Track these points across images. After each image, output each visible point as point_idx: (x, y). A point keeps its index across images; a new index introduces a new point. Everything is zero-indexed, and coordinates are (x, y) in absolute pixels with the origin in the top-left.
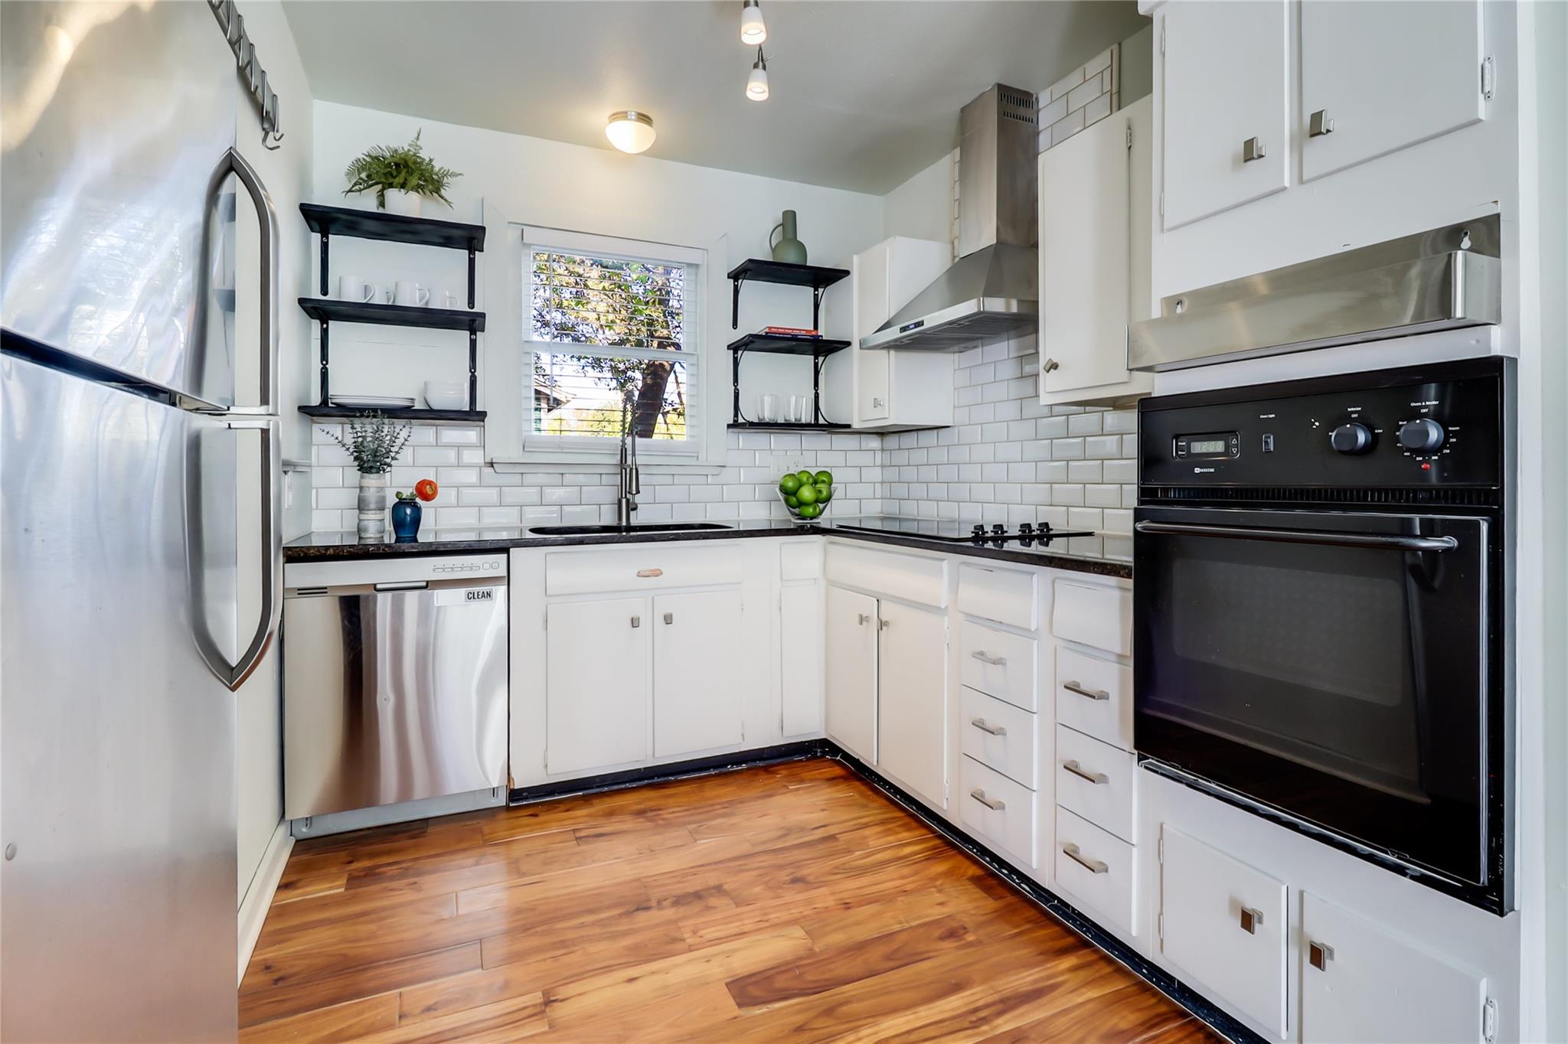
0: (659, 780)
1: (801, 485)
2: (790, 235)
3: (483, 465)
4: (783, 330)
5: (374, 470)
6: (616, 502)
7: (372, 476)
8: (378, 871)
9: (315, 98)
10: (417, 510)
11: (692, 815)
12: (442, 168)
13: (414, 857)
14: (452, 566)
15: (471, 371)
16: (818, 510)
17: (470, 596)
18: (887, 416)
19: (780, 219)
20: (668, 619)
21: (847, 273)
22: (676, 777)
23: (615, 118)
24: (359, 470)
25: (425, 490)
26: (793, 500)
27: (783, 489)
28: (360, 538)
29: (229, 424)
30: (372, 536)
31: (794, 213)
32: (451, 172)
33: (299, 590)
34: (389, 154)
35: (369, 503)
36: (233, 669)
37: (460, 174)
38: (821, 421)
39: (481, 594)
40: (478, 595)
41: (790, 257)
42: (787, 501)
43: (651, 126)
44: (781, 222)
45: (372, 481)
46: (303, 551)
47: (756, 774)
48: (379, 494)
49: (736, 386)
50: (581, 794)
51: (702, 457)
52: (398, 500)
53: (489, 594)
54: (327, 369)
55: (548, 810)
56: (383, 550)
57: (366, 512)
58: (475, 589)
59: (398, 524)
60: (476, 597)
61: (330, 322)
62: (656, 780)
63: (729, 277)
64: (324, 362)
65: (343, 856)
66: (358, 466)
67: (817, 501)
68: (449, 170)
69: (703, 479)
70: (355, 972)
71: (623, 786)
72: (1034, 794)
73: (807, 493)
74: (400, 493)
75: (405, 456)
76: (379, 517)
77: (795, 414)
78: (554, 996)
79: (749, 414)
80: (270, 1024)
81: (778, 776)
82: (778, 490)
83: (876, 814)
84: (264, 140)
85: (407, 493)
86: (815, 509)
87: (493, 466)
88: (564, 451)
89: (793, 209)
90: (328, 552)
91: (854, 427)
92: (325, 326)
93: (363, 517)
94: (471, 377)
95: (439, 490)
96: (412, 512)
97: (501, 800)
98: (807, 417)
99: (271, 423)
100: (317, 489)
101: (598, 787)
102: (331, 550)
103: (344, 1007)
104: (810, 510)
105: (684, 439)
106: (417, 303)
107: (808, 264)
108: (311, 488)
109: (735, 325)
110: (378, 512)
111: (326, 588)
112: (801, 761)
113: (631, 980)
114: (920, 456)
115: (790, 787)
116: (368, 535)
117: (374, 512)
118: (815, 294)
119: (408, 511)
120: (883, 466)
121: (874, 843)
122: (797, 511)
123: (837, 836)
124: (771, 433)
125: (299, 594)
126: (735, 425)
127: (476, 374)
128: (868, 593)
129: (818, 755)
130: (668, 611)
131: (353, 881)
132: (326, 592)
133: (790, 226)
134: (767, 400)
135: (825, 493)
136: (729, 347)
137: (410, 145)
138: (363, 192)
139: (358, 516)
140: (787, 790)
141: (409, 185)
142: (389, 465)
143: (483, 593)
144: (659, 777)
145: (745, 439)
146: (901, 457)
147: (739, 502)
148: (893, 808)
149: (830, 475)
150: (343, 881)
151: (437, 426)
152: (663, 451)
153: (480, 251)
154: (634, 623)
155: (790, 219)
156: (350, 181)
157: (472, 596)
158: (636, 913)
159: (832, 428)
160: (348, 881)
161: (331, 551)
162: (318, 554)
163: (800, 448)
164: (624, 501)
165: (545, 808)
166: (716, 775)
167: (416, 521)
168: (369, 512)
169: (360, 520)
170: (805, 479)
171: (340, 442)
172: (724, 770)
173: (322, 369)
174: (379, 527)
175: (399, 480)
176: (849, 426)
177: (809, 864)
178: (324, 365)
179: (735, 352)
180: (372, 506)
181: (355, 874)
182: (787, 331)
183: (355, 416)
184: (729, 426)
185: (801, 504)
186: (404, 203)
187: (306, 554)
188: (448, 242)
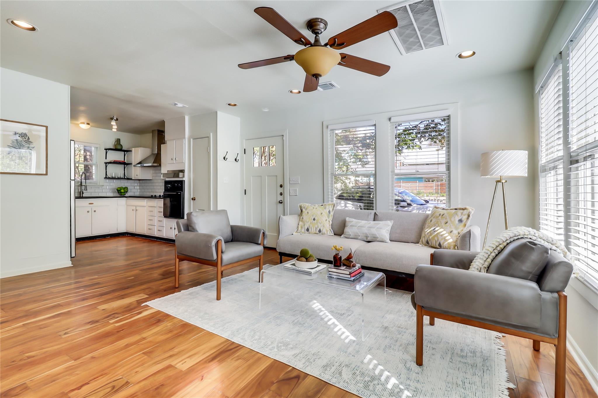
1: (121, 189)
2: (119, 143)
4: (115, 161)
16: (125, 194)
18: (139, 178)
19: (116, 140)
21: (131, 151)
22: (96, 239)
23: (82, 123)
26: (120, 192)
27: (117, 190)
31: (120, 139)
38: (126, 177)
42: (118, 192)
43: (89, 125)
49: (106, 170)
51: (98, 184)
63: (105, 150)
67: (125, 192)
72: (156, 226)
73: (122, 191)
77: (120, 176)
79: (109, 175)
82: (116, 191)
98: (122, 176)
104: (123, 194)
107: (123, 148)
109: (106, 159)
112: (121, 236)
114: (147, 184)
118: (124, 154)
120: (139, 186)
124: (114, 180)
128: (134, 206)
130: (95, 210)
133: (119, 141)
134: (114, 174)
135: (126, 191)
136: (105, 163)
145: (108, 181)
146: (143, 184)
149: (127, 188)
152: (89, 183)
154: (88, 212)
159: (128, 179)
163: (121, 183)
164: (81, 192)
172: (105, 238)
176: (132, 179)
182: (118, 161)
184: (105, 178)
185: (121, 193)
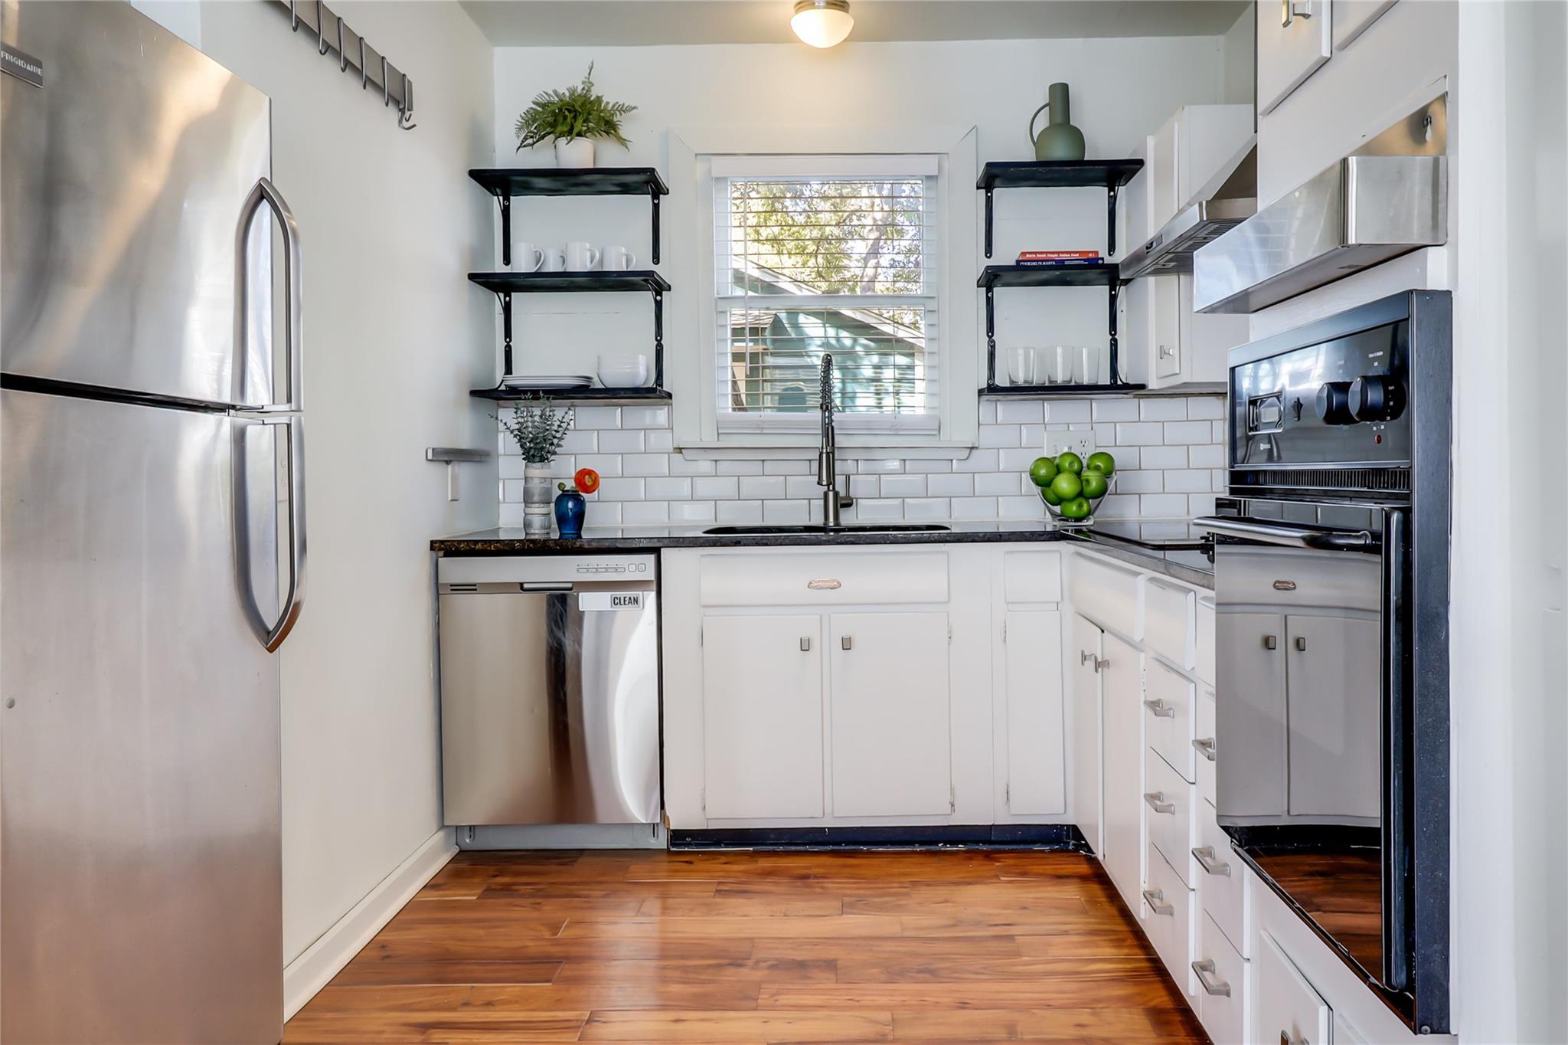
0: (847, 848)
1: (1059, 470)
2: (1060, 120)
3: (672, 451)
4: (1044, 256)
5: (537, 459)
6: (823, 497)
7: (535, 465)
8: (515, 887)
9: (495, 46)
10: (580, 504)
11: (859, 888)
12: (617, 103)
13: (553, 881)
14: (615, 566)
15: (656, 340)
16: (1085, 508)
17: (617, 601)
18: (1178, 372)
19: (1043, 98)
20: (847, 644)
21: (1140, 163)
22: (869, 847)
23: (799, 8)
24: (524, 459)
25: (587, 480)
26: (1050, 492)
27: (1036, 479)
28: (527, 534)
29: (263, 421)
30: (537, 532)
31: (1066, 90)
32: (626, 106)
33: (451, 585)
34: (557, 99)
35: (533, 495)
36: (269, 633)
37: (634, 108)
38: (1119, 380)
39: (627, 599)
40: (625, 601)
41: (1060, 151)
42: (1045, 497)
43: (847, 12)
44: (1047, 101)
45: (537, 471)
46: (454, 545)
47: (971, 859)
48: (542, 485)
49: (990, 337)
50: (751, 849)
51: (944, 436)
52: (561, 492)
53: (636, 601)
54: (510, 347)
55: (707, 860)
56: (528, 546)
57: (530, 505)
58: (621, 594)
59: (562, 519)
60: (622, 602)
61: (513, 294)
62: (843, 847)
63: (978, 188)
64: (508, 340)
65: (492, 869)
66: (523, 454)
67: (1084, 495)
68: (623, 104)
69: (946, 466)
70: (448, 963)
71: (802, 848)
73: (1067, 484)
74: (563, 484)
75: (569, 442)
76: (544, 510)
78: (598, 1017)
80: (363, 987)
81: (997, 864)
82: (1030, 480)
83: (1089, 923)
84: (400, 121)
85: (570, 485)
86: (1080, 506)
87: (681, 453)
88: (764, 432)
89: (1065, 82)
90: (477, 547)
91: (1150, 388)
92: (508, 299)
93: (529, 510)
94: (657, 346)
95: (601, 480)
96: (575, 505)
97: (661, 842)
99: (293, 418)
100: (504, 480)
101: (771, 844)
102: (480, 544)
103: (424, 987)
104: (1076, 508)
105: (921, 412)
106: (588, 267)
107: (1086, 158)
108: (499, 479)
109: (989, 252)
110: (542, 505)
111: (475, 585)
112: (1043, 851)
113: (677, 1021)
115: (1002, 879)
116: (532, 531)
117: (537, 505)
118: (1109, 196)
119: (570, 505)
121: (1056, 952)
122: (1057, 509)
123: (1017, 937)
124: (1044, 400)
125: (452, 590)
126: (992, 389)
127: (662, 342)
128: (1095, 622)
129: (1070, 848)
130: (846, 632)
131: (489, 892)
132: (476, 590)
133: (1061, 103)
135: (1094, 484)
136: (979, 285)
137: (583, 83)
138: (535, 146)
139: (524, 510)
140: (998, 881)
141: (575, 131)
142: (554, 453)
143: (630, 598)
144: (847, 844)
145: (1006, 409)
147: (998, 497)
148: (1119, 920)
149: (1112, 459)
150: (479, 891)
151: (621, 406)
152: (890, 429)
153: (665, 194)
154: (805, 646)
155: (1061, 95)
156: (518, 137)
157: (618, 601)
158: (729, 967)
160: (483, 892)
161: (479, 546)
162: (468, 548)
163: (1090, 421)
165: (705, 857)
166: (921, 852)
167: (579, 517)
168: (533, 505)
169: (526, 514)
170: (1067, 465)
171: (508, 428)
172: (933, 848)
173: (506, 347)
174: (542, 522)
175: (563, 470)
176: (1142, 387)
177: (955, 958)
178: (508, 343)
179: (989, 289)
180: (536, 498)
181: (493, 887)
182: (1049, 255)
183: (520, 399)
184: (981, 392)
185: (1062, 498)
186: (577, 153)
187: (457, 548)
188: (626, 189)
